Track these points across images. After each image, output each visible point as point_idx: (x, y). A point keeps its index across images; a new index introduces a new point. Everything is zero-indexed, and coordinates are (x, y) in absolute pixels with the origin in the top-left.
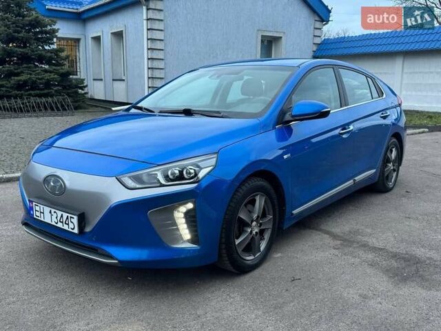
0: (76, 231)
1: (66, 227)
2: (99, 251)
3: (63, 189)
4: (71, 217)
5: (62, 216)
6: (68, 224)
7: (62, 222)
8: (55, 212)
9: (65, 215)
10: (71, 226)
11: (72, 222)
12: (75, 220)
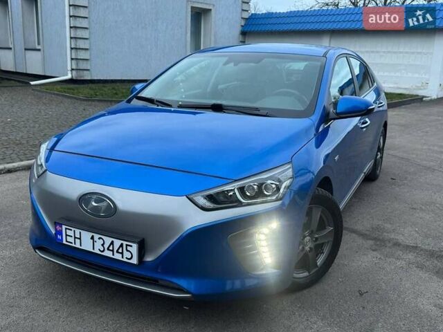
0: (135, 261)
1: (118, 257)
2: (160, 282)
3: (113, 210)
4: (127, 245)
5: (112, 243)
6: (122, 253)
7: (113, 251)
8: (100, 238)
9: (117, 243)
10: (127, 255)
11: (127, 251)
12: (134, 248)
